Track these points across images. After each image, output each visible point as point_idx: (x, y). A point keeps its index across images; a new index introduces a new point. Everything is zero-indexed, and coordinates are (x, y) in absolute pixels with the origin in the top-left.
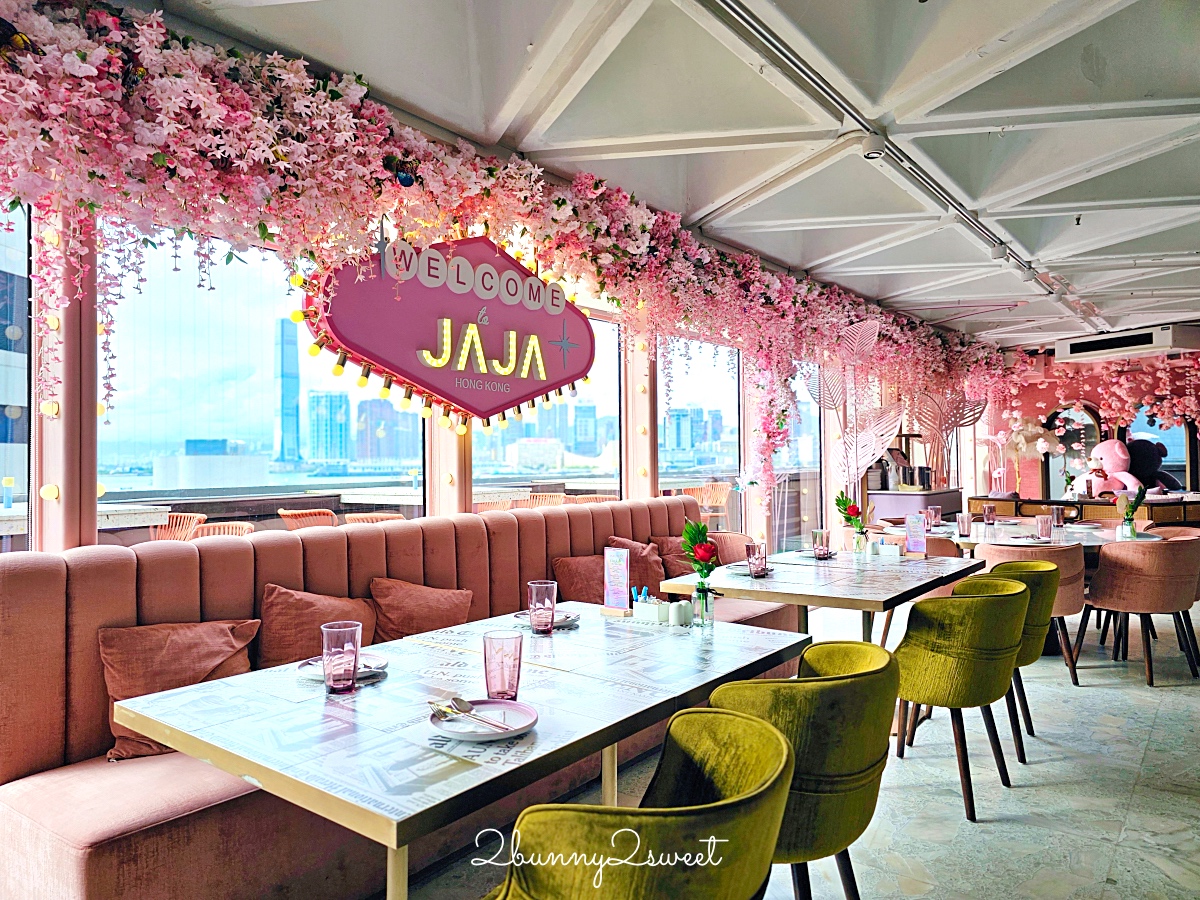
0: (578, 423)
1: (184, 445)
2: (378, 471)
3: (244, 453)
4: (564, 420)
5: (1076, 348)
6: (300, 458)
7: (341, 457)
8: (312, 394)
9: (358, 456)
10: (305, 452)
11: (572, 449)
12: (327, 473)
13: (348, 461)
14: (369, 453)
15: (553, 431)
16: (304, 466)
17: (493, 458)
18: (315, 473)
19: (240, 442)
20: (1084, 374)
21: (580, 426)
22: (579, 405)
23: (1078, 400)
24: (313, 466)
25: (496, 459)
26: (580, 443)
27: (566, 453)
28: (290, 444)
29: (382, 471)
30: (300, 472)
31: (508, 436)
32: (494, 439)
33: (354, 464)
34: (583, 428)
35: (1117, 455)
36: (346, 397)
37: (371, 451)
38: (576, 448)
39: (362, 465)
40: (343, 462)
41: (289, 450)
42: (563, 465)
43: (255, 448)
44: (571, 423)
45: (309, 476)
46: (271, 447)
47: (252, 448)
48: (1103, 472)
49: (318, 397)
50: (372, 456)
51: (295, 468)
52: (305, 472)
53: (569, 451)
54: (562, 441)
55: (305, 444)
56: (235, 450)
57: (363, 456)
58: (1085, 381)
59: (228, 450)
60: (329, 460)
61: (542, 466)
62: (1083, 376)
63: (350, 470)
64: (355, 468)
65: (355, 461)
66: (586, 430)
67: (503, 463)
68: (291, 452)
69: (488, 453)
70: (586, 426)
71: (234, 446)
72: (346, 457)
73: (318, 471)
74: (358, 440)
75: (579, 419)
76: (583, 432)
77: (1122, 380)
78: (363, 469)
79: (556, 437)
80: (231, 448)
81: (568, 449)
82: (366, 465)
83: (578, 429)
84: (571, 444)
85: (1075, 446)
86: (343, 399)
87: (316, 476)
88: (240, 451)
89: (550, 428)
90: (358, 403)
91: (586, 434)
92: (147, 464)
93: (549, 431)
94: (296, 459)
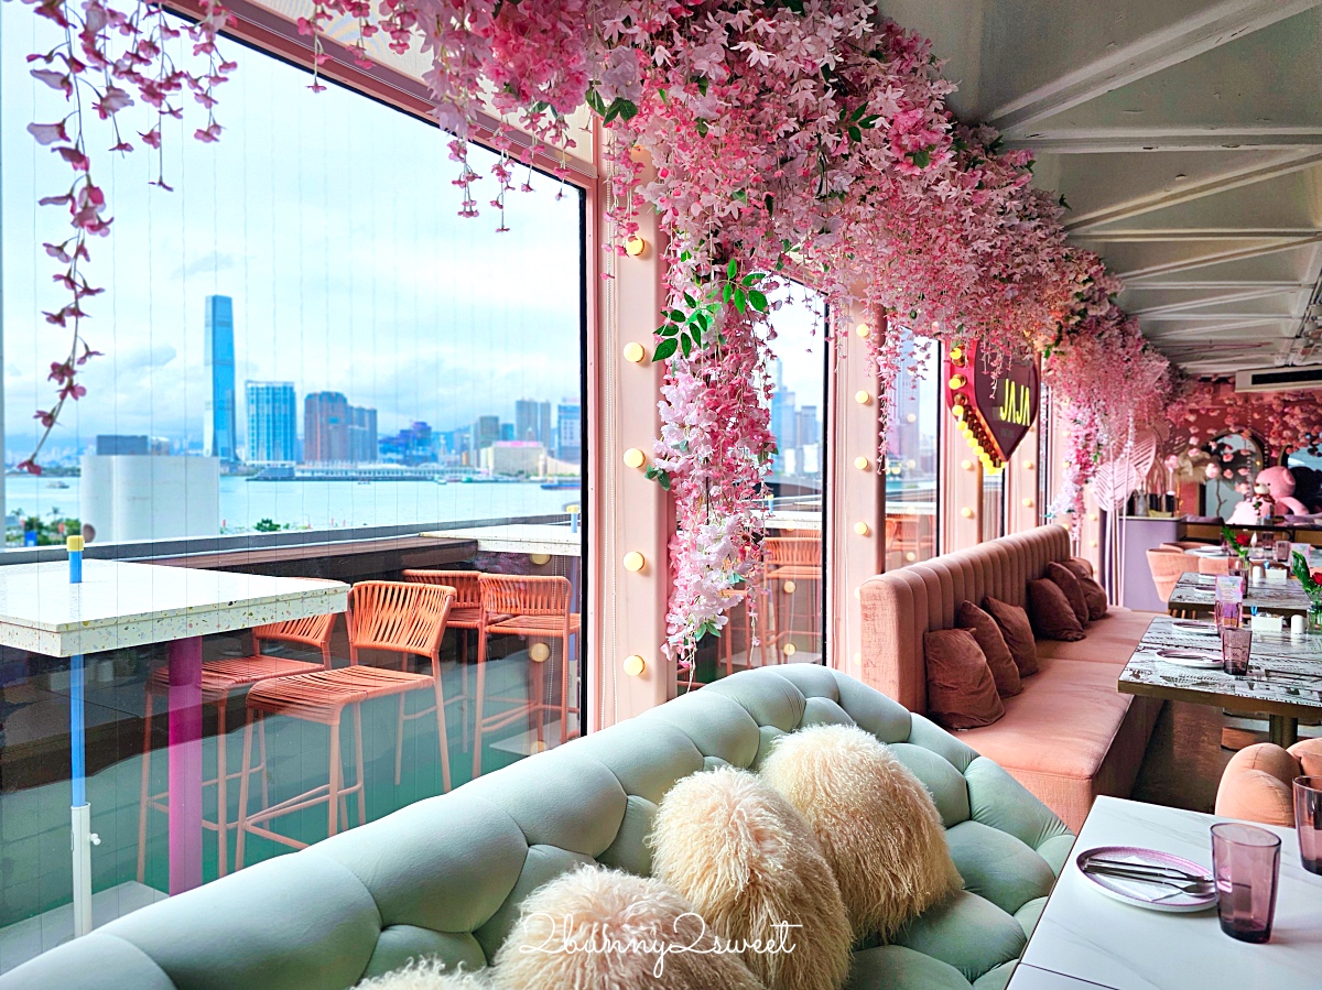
0: (563, 425)
1: (95, 441)
2: (330, 475)
3: (168, 453)
4: (546, 421)
5: (1257, 380)
6: (237, 458)
7: (286, 459)
8: (250, 385)
9: (306, 458)
10: (243, 452)
11: (556, 454)
12: (270, 477)
13: (294, 463)
14: (319, 455)
15: (534, 434)
16: (241, 468)
17: (464, 463)
18: (255, 476)
19: (164, 439)
20: (1254, 402)
21: (565, 428)
22: (563, 404)
23: (1247, 427)
24: (252, 469)
25: (468, 464)
26: (566, 448)
27: (549, 459)
28: (224, 442)
29: (334, 475)
30: (236, 475)
31: (481, 439)
32: (465, 441)
33: (302, 467)
34: (568, 431)
35: (1284, 482)
36: (291, 389)
37: (322, 451)
38: (560, 454)
39: (311, 468)
40: (289, 464)
41: (223, 449)
42: (545, 471)
43: (181, 445)
44: (554, 423)
45: (248, 480)
46: (200, 445)
47: (177, 446)
48: (1271, 497)
49: (258, 389)
50: (322, 458)
51: (231, 471)
52: (243, 475)
53: (553, 456)
54: (545, 445)
55: (242, 443)
56: (158, 449)
57: (312, 457)
58: (1254, 410)
59: (149, 448)
60: (271, 462)
61: (521, 472)
62: (1252, 405)
63: (298, 474)
64: (303, 472)
65: (303, 463)
66: (571, 433)
67: (478, 470)
68: (225, 452)
69: (458, 457)
70: (571, 428)
71: (155, 443)
72: (292, 459)
73: (259, 474)
74: (306, 439)
75: (563, 421)
76: (568, 435)
77: (1297, 410)
78: (313, 472)
79: (537, 440)
80: (153, 446)
81: (551, 454)
82: (315, 468)
83: (563, 431)
84: (555, 447)
85: (1242, 472)
86: (288, 391)
87: (256, 480)
88: (163, 450)
89: (530, 429)
90: (305, 396)
91: (572, 438)
92: (49, 463)
93: (530, 433)
94: (232, 460)
